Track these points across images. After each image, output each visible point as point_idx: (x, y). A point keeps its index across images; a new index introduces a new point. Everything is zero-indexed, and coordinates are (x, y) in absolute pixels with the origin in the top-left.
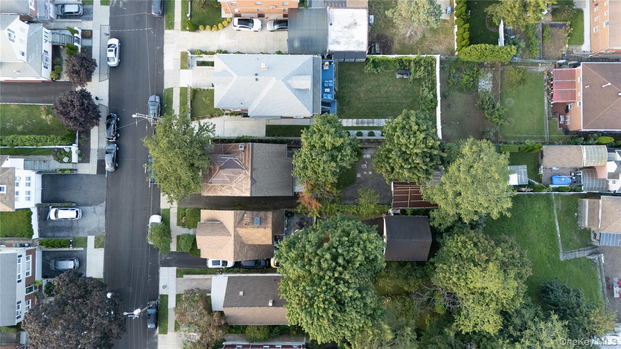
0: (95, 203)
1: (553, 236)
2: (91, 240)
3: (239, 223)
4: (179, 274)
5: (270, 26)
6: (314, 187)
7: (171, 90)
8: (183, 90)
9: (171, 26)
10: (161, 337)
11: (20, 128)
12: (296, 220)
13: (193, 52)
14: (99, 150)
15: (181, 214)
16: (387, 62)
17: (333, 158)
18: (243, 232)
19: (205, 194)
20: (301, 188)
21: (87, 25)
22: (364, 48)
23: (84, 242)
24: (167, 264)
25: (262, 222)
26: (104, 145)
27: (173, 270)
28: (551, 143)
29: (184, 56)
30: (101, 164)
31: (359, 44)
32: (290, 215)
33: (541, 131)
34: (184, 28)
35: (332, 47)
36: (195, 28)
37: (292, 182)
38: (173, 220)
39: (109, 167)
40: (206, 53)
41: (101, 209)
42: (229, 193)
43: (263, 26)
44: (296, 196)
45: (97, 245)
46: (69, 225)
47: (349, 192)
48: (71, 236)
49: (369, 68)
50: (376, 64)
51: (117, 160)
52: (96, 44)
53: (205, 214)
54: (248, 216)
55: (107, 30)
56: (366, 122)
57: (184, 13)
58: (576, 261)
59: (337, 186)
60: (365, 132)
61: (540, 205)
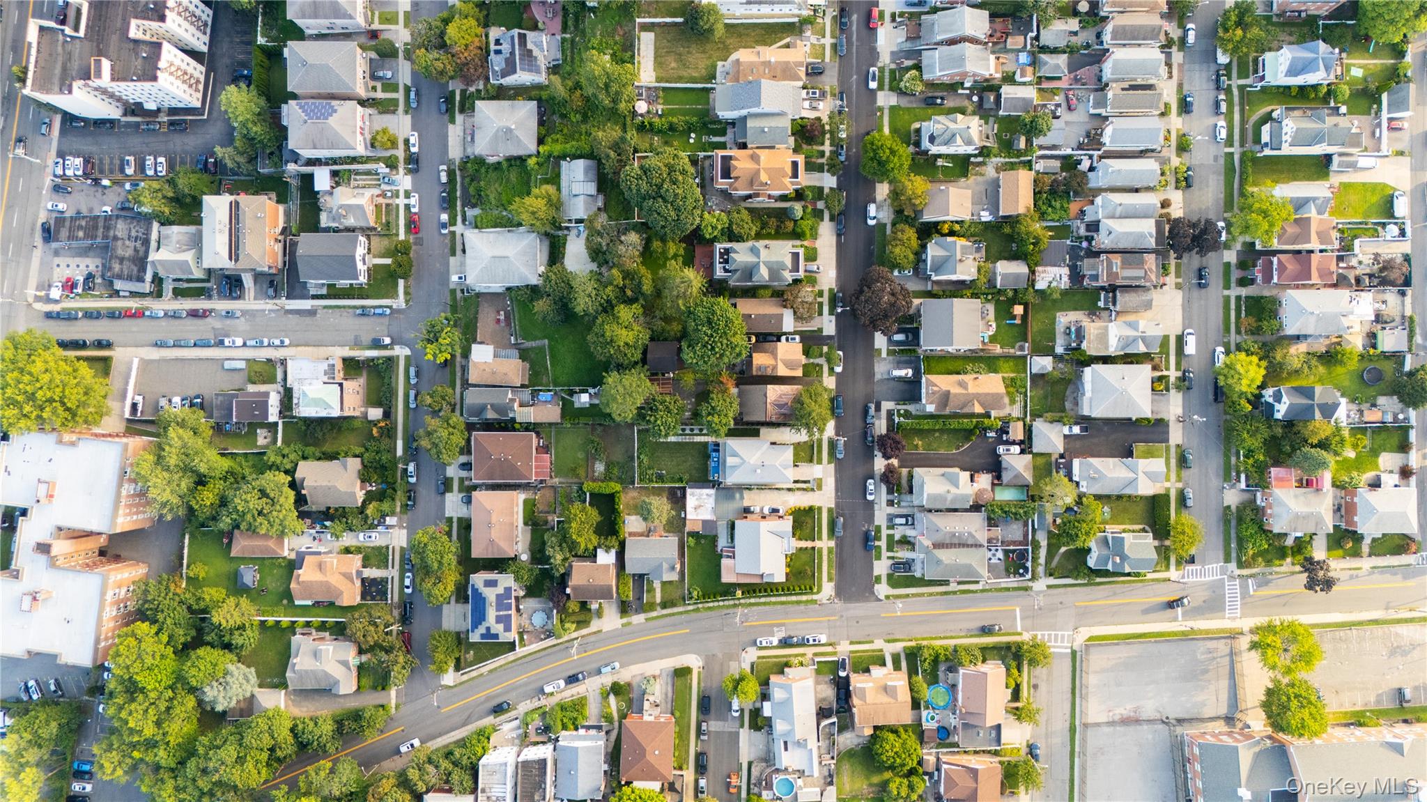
0: (882, 381)
1: (552, 357)
2: (884, 354)
3: (775, 368)
4: (820, 330)
5: (758, 509)
6: (725, 391)
7: (829, 462)
8: (820, 462)
9: (830, 510)
10: (834, 286)
11: (937, 434)
12: (737, 369)
13: (813, 490)
14: (880, 418)
15: (820, 374)
16: (673, 481)
17: (713, 408)
18: (772, 362)
19: (800, 387)
20: (734, 391)
21: (891, 510)
22: (689, 491)
23: (890, 353)
24: (830, 337)
25: (759, 368)
26: (877, 422)
27: (825, 333)
28: (551, 424)
29: (820, 487)
30: (878, 409)
31: (693, 494)
32: (742, 372)
33: (558, 433)
34: (820, 509)
35: (712, 492)
36: (811, 509)
37: (740, 395)
38: (826, 368)
39: (873, 406)
40: (804, 489)
41: (878, 377)
42: (783, 387)
43: (762, 509)
44: (737, 385)
45: (879, 351)
46: (899, 365)
47: (701, 388)
48: (897, 358)
49: (686, 477)
50: (681, 480)
51: (866, 412)
52: (884, 496)
53: (799, 373)
54: (769, 372)
55: (876, 507)
56: (687, 439)
57: (820, 519)
58: (535, 339)
59: (709, 392)
60: (688, 432)
61: (563, 379)
